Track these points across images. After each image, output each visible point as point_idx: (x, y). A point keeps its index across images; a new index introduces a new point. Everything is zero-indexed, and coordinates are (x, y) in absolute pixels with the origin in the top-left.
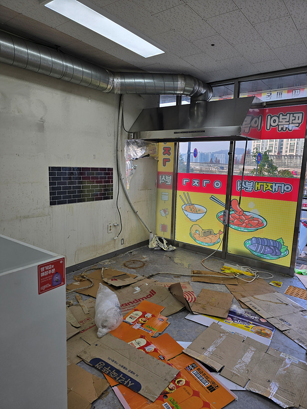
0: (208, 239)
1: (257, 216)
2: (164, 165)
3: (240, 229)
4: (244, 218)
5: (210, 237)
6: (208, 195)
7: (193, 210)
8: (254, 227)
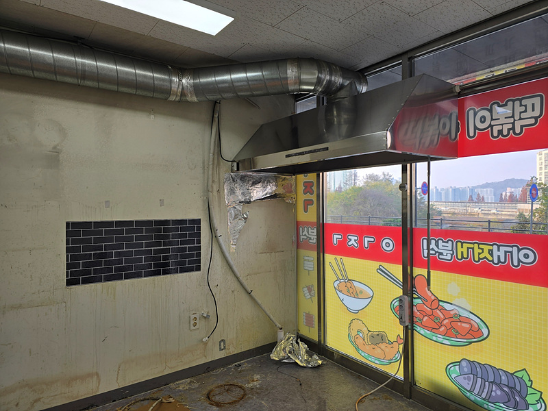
0: (379, 350)
1: (466, 314)
2: (306, 210)
3: (434, 338)
4: (442, 316)
5: (383, 346)
6: (374, 265)
7: (351, 290)
8: (463, 336)
